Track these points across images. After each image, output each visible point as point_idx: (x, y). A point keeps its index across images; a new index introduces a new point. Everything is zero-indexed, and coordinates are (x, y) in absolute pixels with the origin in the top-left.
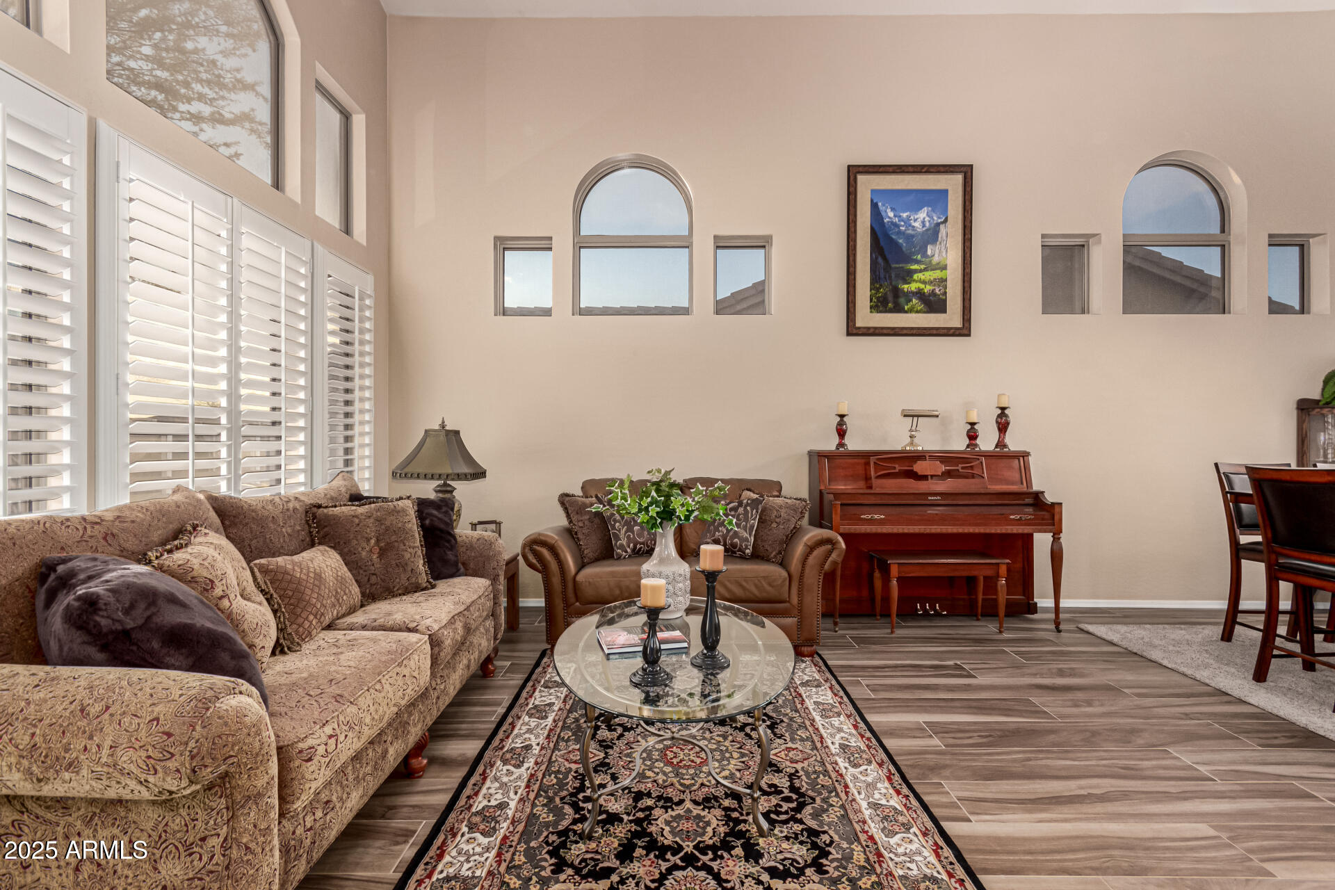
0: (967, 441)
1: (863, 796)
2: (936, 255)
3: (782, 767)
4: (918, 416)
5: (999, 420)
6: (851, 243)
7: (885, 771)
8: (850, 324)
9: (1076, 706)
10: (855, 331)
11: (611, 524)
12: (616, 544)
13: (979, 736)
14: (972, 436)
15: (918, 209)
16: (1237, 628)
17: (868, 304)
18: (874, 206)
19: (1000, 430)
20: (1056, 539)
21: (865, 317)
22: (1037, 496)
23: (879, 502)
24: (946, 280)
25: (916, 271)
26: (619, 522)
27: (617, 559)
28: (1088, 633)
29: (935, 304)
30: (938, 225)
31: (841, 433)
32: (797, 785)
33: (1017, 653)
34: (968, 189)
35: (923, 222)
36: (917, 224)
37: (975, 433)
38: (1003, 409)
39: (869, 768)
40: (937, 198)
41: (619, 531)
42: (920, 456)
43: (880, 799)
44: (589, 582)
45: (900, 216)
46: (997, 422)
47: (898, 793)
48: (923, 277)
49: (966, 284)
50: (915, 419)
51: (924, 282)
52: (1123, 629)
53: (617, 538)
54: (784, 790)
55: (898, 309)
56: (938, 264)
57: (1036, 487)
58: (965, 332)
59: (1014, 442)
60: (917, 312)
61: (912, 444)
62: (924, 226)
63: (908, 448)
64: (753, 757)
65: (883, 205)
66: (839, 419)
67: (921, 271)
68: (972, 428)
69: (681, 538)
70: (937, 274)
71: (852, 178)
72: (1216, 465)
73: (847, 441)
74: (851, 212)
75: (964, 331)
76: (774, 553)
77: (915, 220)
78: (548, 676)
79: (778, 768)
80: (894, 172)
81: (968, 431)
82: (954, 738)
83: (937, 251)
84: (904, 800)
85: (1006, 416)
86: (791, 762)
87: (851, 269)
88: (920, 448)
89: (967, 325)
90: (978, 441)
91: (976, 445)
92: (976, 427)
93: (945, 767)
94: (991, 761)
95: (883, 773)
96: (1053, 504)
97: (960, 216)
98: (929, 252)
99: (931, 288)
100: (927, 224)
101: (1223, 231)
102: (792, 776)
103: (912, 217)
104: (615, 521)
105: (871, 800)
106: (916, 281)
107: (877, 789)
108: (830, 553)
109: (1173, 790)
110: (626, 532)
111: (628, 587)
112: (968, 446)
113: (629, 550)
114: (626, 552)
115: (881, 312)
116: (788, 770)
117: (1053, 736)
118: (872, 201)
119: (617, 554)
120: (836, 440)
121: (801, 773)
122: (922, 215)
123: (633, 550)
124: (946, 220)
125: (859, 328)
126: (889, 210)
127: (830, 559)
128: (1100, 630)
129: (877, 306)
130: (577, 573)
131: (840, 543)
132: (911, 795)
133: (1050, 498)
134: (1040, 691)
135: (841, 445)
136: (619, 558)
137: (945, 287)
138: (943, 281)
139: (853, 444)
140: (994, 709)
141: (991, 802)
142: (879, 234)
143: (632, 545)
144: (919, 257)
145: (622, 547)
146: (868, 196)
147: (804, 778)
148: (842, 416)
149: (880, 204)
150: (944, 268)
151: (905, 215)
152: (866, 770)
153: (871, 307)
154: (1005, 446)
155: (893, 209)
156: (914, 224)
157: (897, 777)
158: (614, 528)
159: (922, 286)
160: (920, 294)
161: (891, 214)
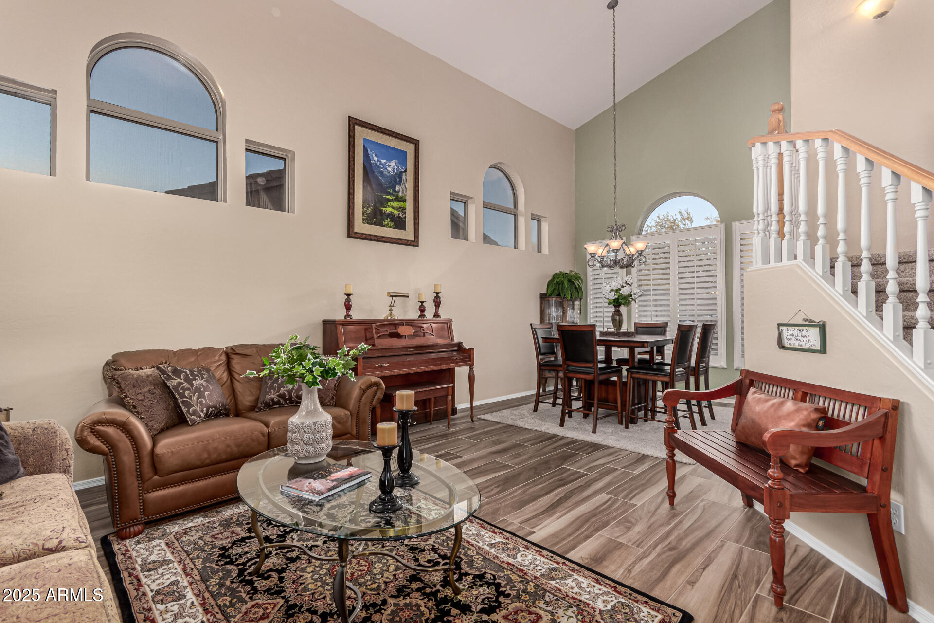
0: (419, 313)
1: (481, 543)
2: (401, 192)
3: (422, 546)
4: (395, 296)
5: (436, 300)
6: (351, 172)
7: (477, 524)
8: (351, 229)
9: (517, 458)
10: (353, 235)
11: (179, 394)
12: (188, 412)
13: (495, 487)
14: (422, 310)
15: (390, 160)
16: (540, 404)
17: (362, 217)
18: (365, 150)
19: (436, 306)
20: (471, 369)
21: (360, 227)
22: (459, 345)
23: (380, 355)
24: (405, 209)
25: (389, 200)
26: (189, 389)
27: (191, 426)
28: (484, 420)
29: (400, 223)
30: (401, 172)
31: (348, 307)
32: (442, 554)
33: (468, 437)
34: (417, 155)
35: (393, 169)
36: (390, 169)
37: (424, 307)
38: (437, 293)
39: (467, 526)
40: (401, 156)
41: (190, 398)
42: (401, 323)
43: (490, 541)
44: (172, 452)
45: (381, 161)
46: (434, 301)
47: (495, 533)
48: (393, 205)
49: (416, 214)
50: (394, 298)
51: (394, 208)
52: (498, 414)
53: (188, 405)
54: (438, 560)
55: (380, 224)
56: (402, 198)
57: (457, 340)
58: (416, 244)
59: (444, 314)
60: (390, 227)
61: (390, 315)
62: (394, 172)
63: (389, 318)
64: (398, 549)
65: (371, 151)
66: (346, 297)
67: (392, 200)
68: (422, 305)
69: (235, 398)
70: (401, 204)
71: (351, 126)
72: (531, 324)
73: (352, 313)
74: (351, 150)
75: (414, 243)
76: (328, 399)
77: (389, 166)
78: (139, 560)
79: (420, 548)
80: (377, 131)
81: (420, 307)
82: (486, 493)
83: (401, 189)
84: (501, 535)
85: (439, 298)
86: (425, 542)
87: (351, 191)
88: (396, 318)
89: (416, 240)
90: (425, 313)
91: (424, 316)
92: (424, 304)
93: (498, 509)
94: (514, 497)
95: (476, 525)
96: (470, 349)
97: (413, 171)
98: (397, 189)
99: (398, 213)
100: (396, 171)
101: (515, 207)
102: (433, 549)
103: (387, 164)
104: (184, 389)
105: (487, 543)
106: (390, 207)
107: (483, 536)
108: (376, 392)
109: (582, 484)
110: (198, 399)
111: (216, 449)
112: (420, 316)
113: (202, 415)
114: (200, 417)
115: (369, 224)
116: (427, 547)
117: (523, 476)
118: (364, 146)
119: (192, 420)
120: (345, 312)
121: (437, 546)
122: (393, 164)
123: (206, 414)
124: (405, 171)
125: (356, 233)
126: (374, 155)
127: (376, 397)
128: (488, 417)
129: (367, 219)
130: (154, 445)
131: (382, 384)
132: (502, 531)
133: (466, 346)
134: (495, 455)
135: (348, 316)
136: (194, 423)
137: (405, 214)
138: (404, 209)
139: (356, 315)
140: (487, 471)
141: (533, 518)
142: (368, 169)
143: (205, 410)
144: (391, 191)
145: (195, 413)
146: (362, 142)
147: (442, 548)
148: (348, 295)
149: (369, 150)
150: (405, 201)
151: (383, 161)
152: (467, 528)
153: (364, 220)
154: (439, 316)
155: (376, 155)
156: (388, 169)
157: (485, 525)
158: (182, 396)
159: (393, 211)
160: (391, 216)
161: (375, 159)
